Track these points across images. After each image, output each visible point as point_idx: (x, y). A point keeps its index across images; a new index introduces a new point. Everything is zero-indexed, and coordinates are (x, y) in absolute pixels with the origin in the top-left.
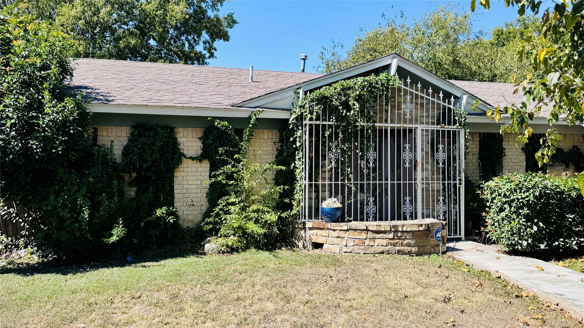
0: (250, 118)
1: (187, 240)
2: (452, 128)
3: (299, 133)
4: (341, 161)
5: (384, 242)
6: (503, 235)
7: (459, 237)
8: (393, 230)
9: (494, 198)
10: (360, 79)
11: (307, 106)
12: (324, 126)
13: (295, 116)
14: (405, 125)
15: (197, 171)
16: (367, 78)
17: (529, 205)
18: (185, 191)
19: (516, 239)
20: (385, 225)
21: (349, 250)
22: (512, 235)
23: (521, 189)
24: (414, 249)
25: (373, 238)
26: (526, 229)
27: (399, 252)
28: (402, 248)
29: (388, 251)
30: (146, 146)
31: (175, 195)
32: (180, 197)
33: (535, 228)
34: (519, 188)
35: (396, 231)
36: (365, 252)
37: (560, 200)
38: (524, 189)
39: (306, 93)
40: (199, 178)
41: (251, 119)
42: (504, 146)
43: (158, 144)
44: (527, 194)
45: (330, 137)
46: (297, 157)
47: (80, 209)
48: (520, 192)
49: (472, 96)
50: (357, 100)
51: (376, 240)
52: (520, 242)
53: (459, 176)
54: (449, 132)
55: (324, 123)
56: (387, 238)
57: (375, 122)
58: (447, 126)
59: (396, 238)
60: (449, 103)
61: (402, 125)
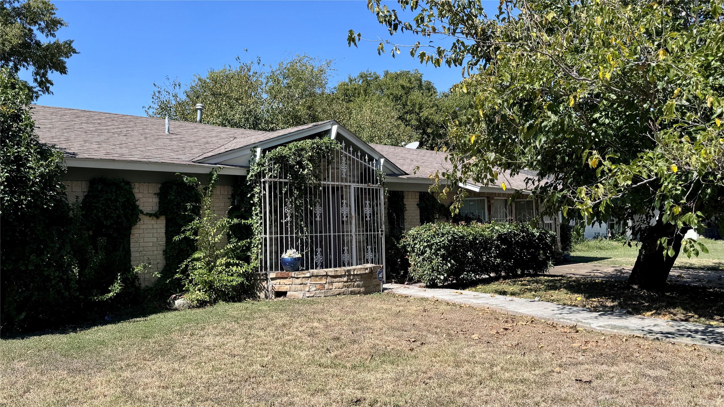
0: (211, 174)
2: (375, 186)
3: (256, 190)
4: (295, 215)
5: (341, 285)
8: (347, 274)
10: (309, 141)
11: (267, 164)
12: (281, 183)
13: (254, 174)
15: (153, 228)
16: (313, 141)
17: (444, 247)
18: (141, 249)
19: (436, 274)
20: (341, 270)
21: (312, 295)
22: (432, 272)
24: (362, 289)
25: (331, 282)
26: (443, 266)
27: (351, 293)
28: (354, 289)
29: (343, 292)
30: (109, 202)
31: (132, 253)
32: (137, 255)
33: (449, 265)
34: (436, 234)
36: (326, 295)
37: (462, 242)
38: (441, 235)
39: (264, 152)
40: (155, 235)
42: (405, 203)
43: (121, 200)
45: (286, 192)
46: (254, 213)
47: (67, 267)
48: (438, 237)
49: (387, 160)
50: (309, 160)
51: (334, 284)
53: (381, 228)
54: (373, 189)
55: (281, 180)
56: (342, 282)
57: (320, 180)
58: (371, 185)
59: (349, 280)
60: (373, 166)
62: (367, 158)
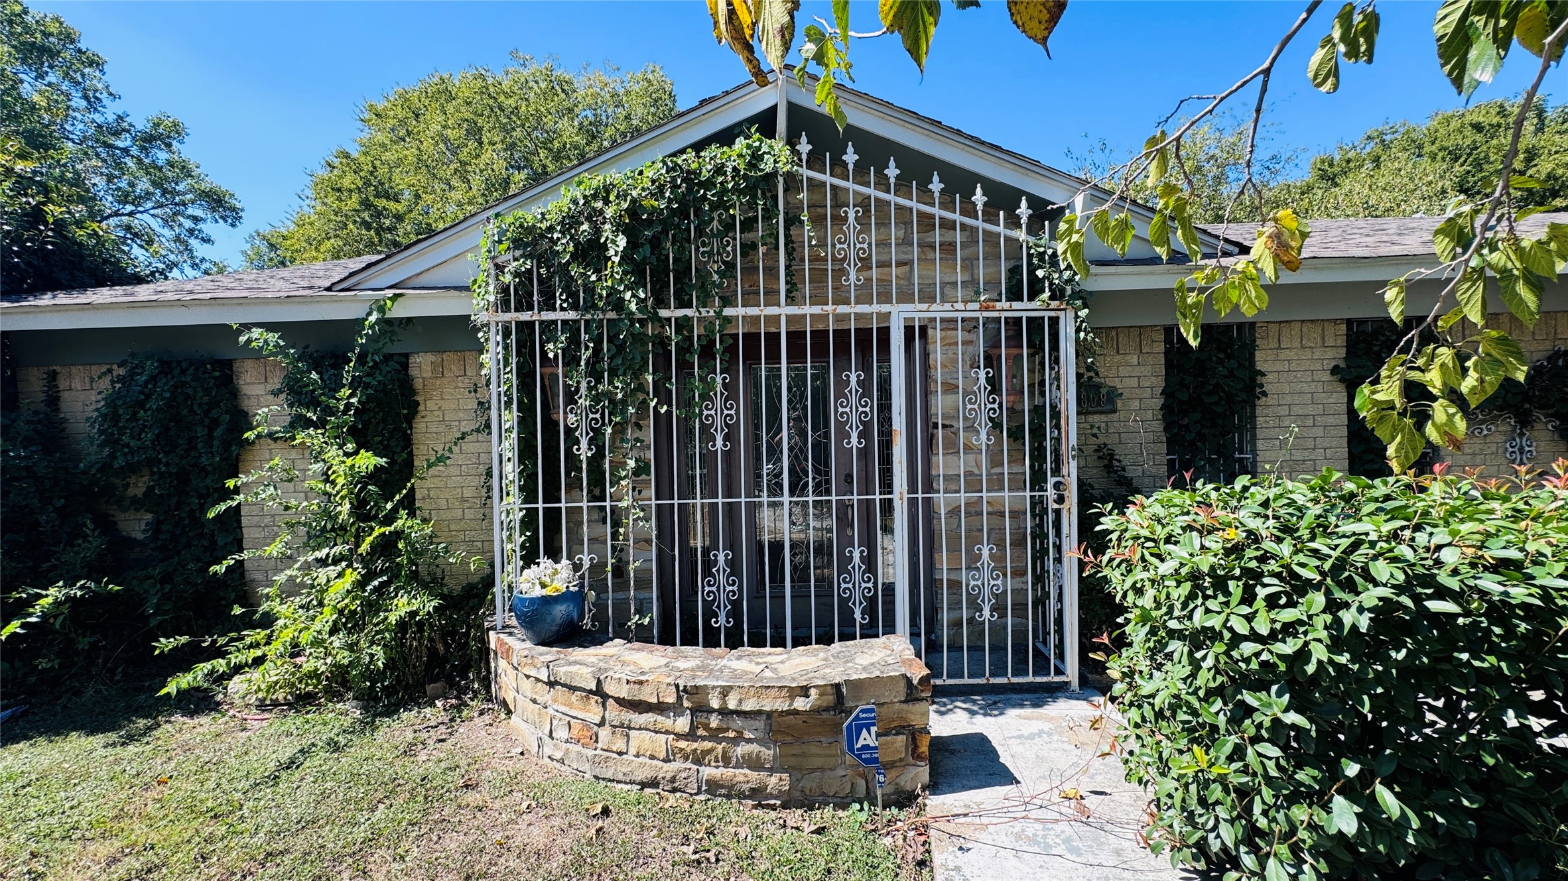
5: (661, 744)
7: (1058, 679)
11: (490, 264)
12: (548, 325)
14: (843, 310)
17: (1299, 684)
20: (659, 681)
21: (559, 755)
24: (775, 782)
25: (622, 726)
27: (713, 787)
28: (729, 772)
29: (673, 780)
31: (245, 531)
32: (257, 535)
34: (1242, 570)
36: (598, 772)
42: (1260, 366)
44: (1291, 614)
53: (1057, 471)
55: (548, 316)
56: (667, 732)
57: (728, 301)
58: (1005, 304)
59: (701, 732)
61: (829, 308)
62: (979, 198)
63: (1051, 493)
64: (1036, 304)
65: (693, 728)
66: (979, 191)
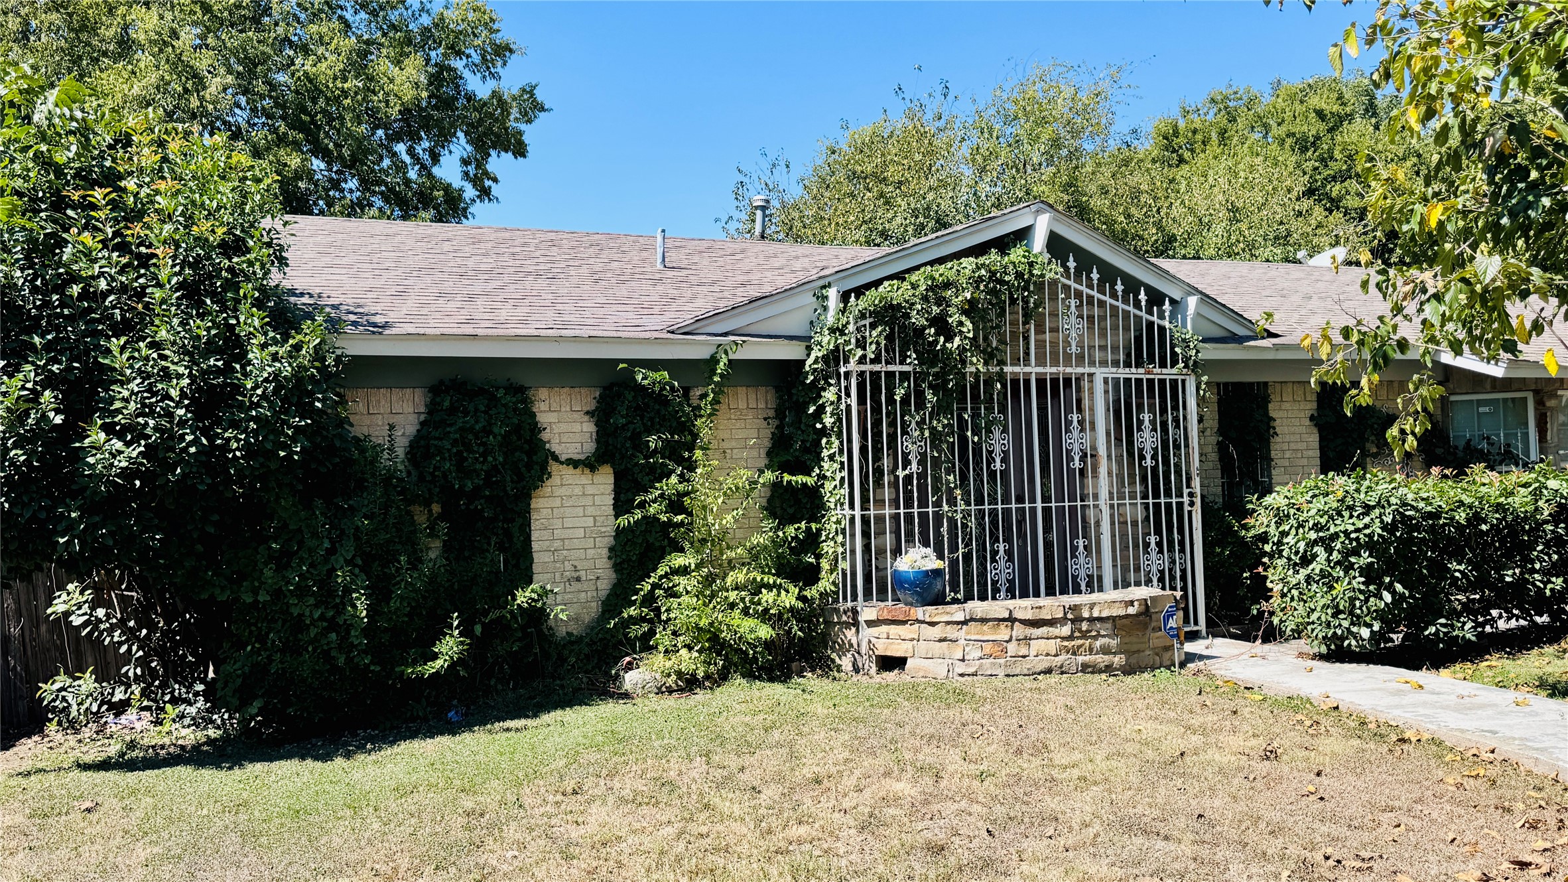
0: (714, 360)
1: (573, 666)
2: (1169, 373)
3: (830, 395)
4: (933, 457)
5: (1052, 646)
6: (1314, 617)
7: (1196, 628)
8: (1070, 616)
9: (1284, 534)
10: (968, 263)
11: (851, 327)
12: (889, 375)
13: (820, 354)
14: (1069, 370)
15: (584, 494)
16: (981, 260)
17: (1371, 546)
18: (557, 544)
19: (1346, 624)
20: (1051, 606)
21: (971, 670)
22: (1335, 615)
23: (1351, 508)
24: (1118, 660)
25: (1025, 638)
26: (1367, 600)
27: (1085, 668)
28: (1093, 658)
29: (1061, 667)
30: (470, 437)
31: (535, 555)
32: (547, 560)
33: (1388, 597)
34: (1345, 507)
35: (1078, 620)
36: (1009, 672)
37: (1432, 530)
38: (1360, 510)
39: (845, 297)
40: (590, 511)
41: (718, 362)
42: (1272, 414)
43: (500, 430)
44: (1367, 520)
45: (905, 401)
46: (825, 453)
47: (343, 597)
48: (1351, 517)
49: (1206, 299)
50: (964, 312)
51: (1032, 642)
52: (1355, 629)
53: (1188, 486)
54: (1162, 382)
55: (891, 368)
56: (1056, 637)
57: (1002, 363)
58: (1157, 370)
59: (1077, 634)
60: (1161, 316)
61: (1061, 369)
62: (1142, 297)
63: (1186, 499)
64: (1175, 371)
65: (1073, 632)
66: (1142, 292)
